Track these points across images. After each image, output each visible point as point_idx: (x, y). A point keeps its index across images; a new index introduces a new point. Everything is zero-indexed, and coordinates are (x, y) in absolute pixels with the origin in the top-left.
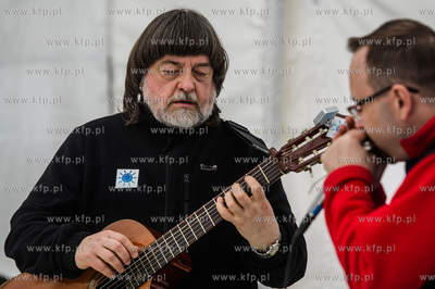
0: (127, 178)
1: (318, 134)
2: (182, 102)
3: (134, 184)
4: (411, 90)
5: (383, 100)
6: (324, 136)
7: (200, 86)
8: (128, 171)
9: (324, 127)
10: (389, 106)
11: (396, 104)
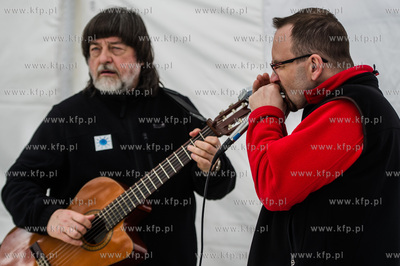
0: (103, 142)
1: (241, 107)
2: (103, 72)
3: (109, 146)
4: (325, 61)
5: (301, 64)
6: (245, 108)
7: (116, 59)
8: (102, 137)
9: (245, 101)
10: (305, 69)
11: (311, 68)
